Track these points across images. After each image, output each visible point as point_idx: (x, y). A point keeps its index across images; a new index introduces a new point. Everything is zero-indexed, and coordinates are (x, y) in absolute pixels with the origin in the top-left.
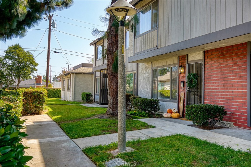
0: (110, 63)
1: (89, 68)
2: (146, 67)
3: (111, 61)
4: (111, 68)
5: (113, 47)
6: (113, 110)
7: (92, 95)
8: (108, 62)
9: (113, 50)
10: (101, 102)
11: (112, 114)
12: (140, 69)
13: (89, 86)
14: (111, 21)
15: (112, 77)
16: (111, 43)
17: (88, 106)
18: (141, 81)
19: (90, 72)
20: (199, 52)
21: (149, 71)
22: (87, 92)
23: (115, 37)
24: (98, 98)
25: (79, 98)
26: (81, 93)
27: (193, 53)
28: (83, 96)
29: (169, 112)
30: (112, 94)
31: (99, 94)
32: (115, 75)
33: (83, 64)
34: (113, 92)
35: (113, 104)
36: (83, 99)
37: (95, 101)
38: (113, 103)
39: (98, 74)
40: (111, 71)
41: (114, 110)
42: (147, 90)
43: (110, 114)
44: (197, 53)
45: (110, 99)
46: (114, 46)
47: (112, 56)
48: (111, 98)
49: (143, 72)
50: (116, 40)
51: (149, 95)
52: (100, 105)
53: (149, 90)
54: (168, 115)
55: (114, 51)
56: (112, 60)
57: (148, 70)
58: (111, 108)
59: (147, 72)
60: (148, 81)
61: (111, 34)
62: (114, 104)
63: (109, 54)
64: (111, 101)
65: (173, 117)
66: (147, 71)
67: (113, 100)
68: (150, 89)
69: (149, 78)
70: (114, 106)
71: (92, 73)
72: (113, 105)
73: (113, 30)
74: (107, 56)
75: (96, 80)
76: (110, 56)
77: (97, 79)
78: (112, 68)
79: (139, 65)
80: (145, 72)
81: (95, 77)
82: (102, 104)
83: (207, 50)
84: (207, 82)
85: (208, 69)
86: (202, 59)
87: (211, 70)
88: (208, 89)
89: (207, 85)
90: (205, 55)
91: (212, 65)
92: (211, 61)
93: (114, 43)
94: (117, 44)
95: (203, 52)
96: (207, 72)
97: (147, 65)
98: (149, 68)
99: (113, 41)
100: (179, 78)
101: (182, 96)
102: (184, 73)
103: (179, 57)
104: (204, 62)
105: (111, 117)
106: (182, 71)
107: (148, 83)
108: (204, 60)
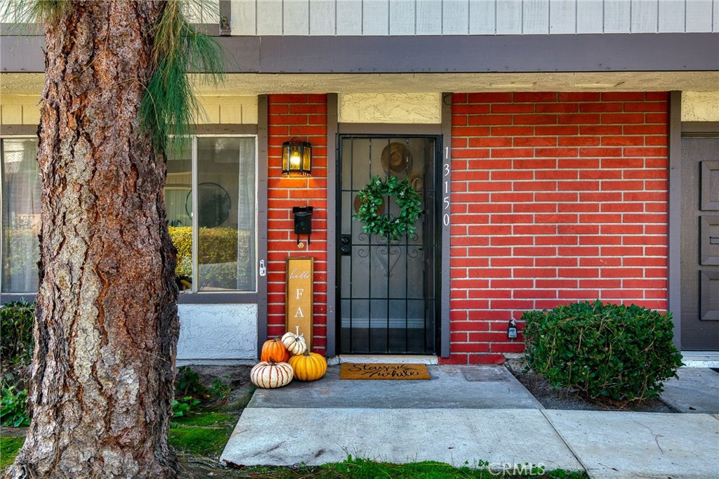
20: (412, 94)
27: (372, 94)
44: (403, 96)
83: (466, 94)
84: (467, 214)
85: (473, 165)
86: (440, 122)
87: (491, 170)
88: (472, 241)
89: (468, 225)
90: (454, 110)
91: (495, 154)
92: (490, 136)
95: (445, 96)
96: (467, 176)
100: (269, 193)
101: (300, 271)
102: (309, 172)
103: (269, 97)
104: (452, 136)
106: (306, 164)
108: (452, 129)
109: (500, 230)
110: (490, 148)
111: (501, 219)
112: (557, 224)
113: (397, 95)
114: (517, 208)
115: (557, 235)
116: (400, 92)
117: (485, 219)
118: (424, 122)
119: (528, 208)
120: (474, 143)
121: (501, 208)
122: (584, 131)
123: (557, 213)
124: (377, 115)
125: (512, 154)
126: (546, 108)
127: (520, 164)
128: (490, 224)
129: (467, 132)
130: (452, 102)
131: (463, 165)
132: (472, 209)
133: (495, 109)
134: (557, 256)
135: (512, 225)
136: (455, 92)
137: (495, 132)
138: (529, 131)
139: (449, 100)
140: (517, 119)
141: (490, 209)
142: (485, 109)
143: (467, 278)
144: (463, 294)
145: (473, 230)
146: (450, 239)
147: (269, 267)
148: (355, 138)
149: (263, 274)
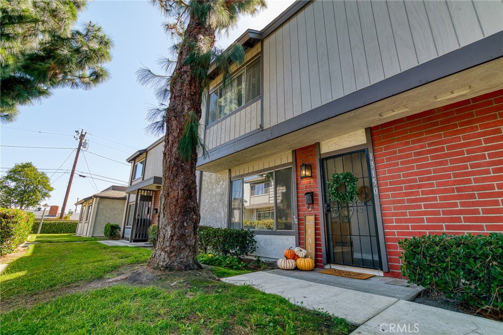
0: (174, 137)
1: (121, 192)
2: (218, 179)
3: (175, 134)
4: (174, 150)
5: (183, 104)
6: (171, 255)
7: (120, 228)
8: (169, 135)
9: (183, 109)
10: (133, 238)
11: (167, 268)
12: (206, 182)
13: (117, 216)
14: (184, 57)
15: (174, 169)
16: (180, 96)
17: (110, 245)
19: (122, 197)
21: (224, 184)
22: (113, 223)
23: (190, 86)
24: (128, 233)
25: (100, 232)
26: (104, 226)
27: (334, 138)
28: (106, 229)
29: (289, 257)
30: (171, 213)
31: (131, 226)
32: (182, 166)
33: (113, 186)
34: (175, 206)
35: (172, 239)
36: (105, 233)
37: (123, 237)
38: (172, 236)
39: (133, 198)
40: (174, 155)
41: (173, 254)
42: (218, 215)
43: (162, 266)
45: (165, 226)
46: (185, 102)
47: (179, 123)
48: (168, 223)
49: (210, 187)
50: (190, 92)
51: (223, 223)
52: (131, 242)
53: (223, 215)
54: (291, 263)
55: (186, 111)
56: (178, 131)
57: (221, 183)
58: (166, 250)
59: (219, 187)
60: (220, 201)
61: (181, 77)
62: (175, 238)
63: (173, 118)
64: (166, 231)
65: (304, 268)
66: (219, 185)
67: (174, 227)
68: (225, 214)
69: (223, 194)
70: (175, 243)
71: (124, 199)
72: (171, 242)
73: (185, 72)
74: (165, 124)
75: (129, 207)
76: (174, 123)
77: (130, 205)
78: (177, 149)
79: (204, 178)
80: (214, 187)
81: (128, 203)
82: (135, 241)
83: (378, 125)
84: (389, 186)
85: (388, 160)
86: (366, 142)
87: (399, 161)
88: (394, 202)
89: (390, 193)
90: (372, 135)
91: (400, 151)
92: (396, 143)
93: (187, 96)
94: (193, 100)
95: (366, 129)
96: (386, 166)
97: (219, 175)
98: (223, 179)
99: (183, 93)
100: (297, 188)
101: (310, 221)
102: (311, 177)
103: (295, 150)
104: (373, 148)
105: (165, 278)
106: (308, 173)
107: (221, 203)
108: (372, 144)
109: (411, 194)
110: (397, 149)
111: (411, 187)
112: (455, 187)
113: (344, 135)
114: (421, 180)
115: (456, 193)
117: (401, 189)
118: (358, 144)
119: (429, 179)
120: (386, 149)
121: (409, 181)
122: (461, 125)
123: (453, 179)
124: (337, 146)
125: (411, 149)
126: (429, 119)
127: (419, 154)
128: (404, 191)
129: (382, 144)
130: (371, 132)
131: (383, 161)
132: (391, 183)
133: (396, 128)
134: (459, 208)
135: (420, 190)
136: (372, 126)
137: (398, 140)
138: (421, 134)
139: (369, 131)
140: (411, 130)
141: (403, 182)
142: (391, 130)
143: (395, 224)
144: (393, 234)
145: (394, 196)
146: (380, 202)
147: (299, 220)
148: (327, 159)
149: (296, 223)
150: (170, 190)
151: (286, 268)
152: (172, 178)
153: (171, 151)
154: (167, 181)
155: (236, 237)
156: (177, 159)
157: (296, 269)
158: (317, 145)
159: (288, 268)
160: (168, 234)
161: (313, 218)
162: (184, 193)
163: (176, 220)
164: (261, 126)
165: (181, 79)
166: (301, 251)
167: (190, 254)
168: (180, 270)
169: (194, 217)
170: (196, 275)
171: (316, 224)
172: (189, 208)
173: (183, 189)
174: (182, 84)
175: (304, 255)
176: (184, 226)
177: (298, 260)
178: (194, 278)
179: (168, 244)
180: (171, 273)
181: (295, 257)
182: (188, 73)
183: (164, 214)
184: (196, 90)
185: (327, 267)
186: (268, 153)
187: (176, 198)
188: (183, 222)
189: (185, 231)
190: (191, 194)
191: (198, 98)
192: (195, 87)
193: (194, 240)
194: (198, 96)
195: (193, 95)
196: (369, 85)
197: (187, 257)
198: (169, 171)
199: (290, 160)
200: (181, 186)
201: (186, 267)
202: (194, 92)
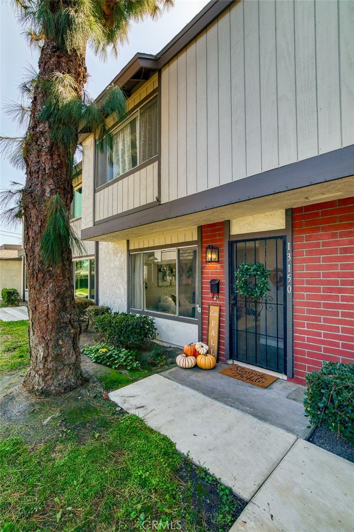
0: (35, 232)
1: (15, 252)
2: (116, 249)
3: (36, 228)
4: (37, 249)
5: (42, 184)
6: (47, 379)
8: (28, 229)
9: (44, 191)
11: (43, 392)
12: (103, 252)
13: (14, 278)
14: (39, 107)
15: (39, 276)
16: (38, 172)
18: (105, 274)
20: (267, 213)
21: (123, 256)
22: (10, 287)
23: (52, 155)
27: (246, 217)
29: (189, 354)
30: (41, 330)
32: (49, 271)
34: (46, 322)
35: (46, 360)
37: (24, 300)
38: (45, 358)
40: (37, 257)
41: (49, 377)
42: (117, 291)
43: (38, 390)
44: (263, 215)
45: (36, 345)
46: (46, 180)
47: (39, 211)
48: (40, 343)
49: (108, 258)
50: (52, 164)
54: (190, 361)
55: (47, 195)
56: (40, 224)
57: (119, 255)
58: (40, 372)
59: (117, 259)
60: (119, 275)
61: (37, 142)
62: (49, 359)
63: (31, 206)
64: (38, 351)
65: (204, 367)
66: (117, 257)
67: (47, 347)
68: (124, 290)
69: (122, 268)
70: (50, 365)
72: (44, 364)
73: (42, 133)
76: (33, 212)
78: (40, 250)
79: (100, 246)
80: (112, 258)
81: (24, 264)
83: (301, 208)
84: (305, 285)
85: (309, 253)
86: (285, 228)
87: (321, 256)
88: (308, 304)
89: (305, 293)
90: (293, 219)
91: (325, 244)
92: (321, 233)
93: (47, 172)
94: (56, 176)
95: (287, 211)
96: (304, 260)
97: (117, 246)
98: (121, 250)
99: (42, 166)
100: (202, 273)
101: (214, 312)
102: (218, 262)
103: (201, 226)
104: (292, 235)
105: (39, 409)
106: (214, 256)
107: (120, 277)
108: (292, 231)
109: (330, 298)
110: (321, 241)
111: (332, 290)
113: (259, 215)
114: (344, 283)
116: (261, 213)
117: (318, 290)
118: (276, 229)
120: (309, 238)
121: (330, 282)
124: (250, 228)
125: (338, 243)
127: (346, 250)
128: (322, 293)
129: (304, 232)
130: (293, 214)
131: (301, 254)
132: (308, 282)
133: (324, 213)
135: (340, 295)
136: (294, 207)
137: (324, 229)
139: (290, 213)
140: (342, 219)
142: (317, 215)
143: (306, 329)
144: (303, 339)
145: (309, 297)
146: (293, 302)
147: (202, 308)
148: (237, 242)
149: (200, 312)
150: (37, 302)
151: (184, 367)
152: (37, 287)
153: (34, 252)
154: (32, 290)
155: (133, 328)
156: (41, 262)
157: (196, 367)
158: (227, 224)
159: (187, 366)
160: (40, 355)
161: (218, 308)
162: (55, 306)
163: (49, 338)
164: (159, 199)
165: (36, 144)
166: (202, 347)
167: (71, 372)
168: (59, 394)
169: (72, 331)
170: (77, 400)
171: (220, 316)
172: (64, 323)
173: (54, 301)
174: (39, 151)
175: (205, 351)
176: (58, 345)
177: (199, 358)
178: (74, 405)
179: (41, 366)
180: (47, 399)
181: (195, 354)
182: (47, 134)
183: (33, 331)
184: (60, 160)
185: (230, 362)
186: (169, 228)
187: (46, 312)
188: (57, 341)
189: (61, 351)
190: (65, 305)
191: (65, 172)
192: (59, 155)
193: (74, 357)
194: (65, 170)
195: (57, 169)
196: (296, 161)
197: (67, 377)
198: (33, 278)
199: (195, 238)
200: (50, 298)
201: (65, 389)
202: (58, 164)
